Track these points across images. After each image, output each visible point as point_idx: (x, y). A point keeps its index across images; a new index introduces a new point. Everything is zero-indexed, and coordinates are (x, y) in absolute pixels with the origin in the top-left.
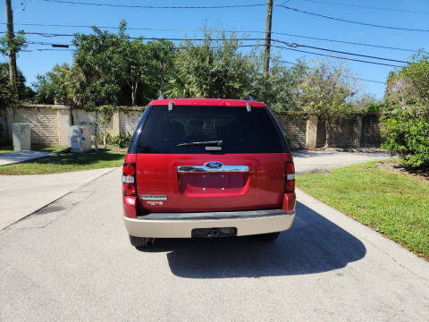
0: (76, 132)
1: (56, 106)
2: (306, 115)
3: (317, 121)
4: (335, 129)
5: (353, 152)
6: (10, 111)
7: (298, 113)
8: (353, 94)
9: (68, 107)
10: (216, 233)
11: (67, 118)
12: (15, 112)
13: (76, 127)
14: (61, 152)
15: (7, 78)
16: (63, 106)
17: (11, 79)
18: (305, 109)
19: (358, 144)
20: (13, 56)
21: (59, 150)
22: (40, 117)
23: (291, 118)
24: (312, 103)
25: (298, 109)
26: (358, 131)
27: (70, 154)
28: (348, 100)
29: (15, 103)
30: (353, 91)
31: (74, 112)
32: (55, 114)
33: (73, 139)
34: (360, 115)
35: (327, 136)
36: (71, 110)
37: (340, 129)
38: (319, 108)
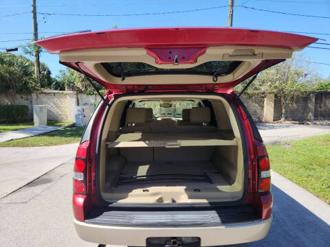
0: (79, 111)
1: (67, 91)
2: (264, 93)
3: (274, 98)
4: (290, 105)
5: (308, 124)
6: (34, 96)
7: (257, 92)
8: (306, 75)
9: (75, 92)
10: (174, 243)
11: (74, 100)
12: (38, 97)
13: (80, 108)
14: (68, 127)
15: (33, 72)
16: (71, 92)
17: (35, 72)
18: (263, 89)
19: (312, 118)
20: (37, 56)
21: (67, 125)
22: (55, 100)
23: (250, 96)
24: (269, 83)
25: (256, 89)
26: (311, 106)
27: (74, 128)
28: (302, 80)
29: (38, 90)
30: (306, 72)
31: (79, 96)
32: (66, 98)
33: (77, 117)
34: (313, 92)
35: (284, 111)
36: (77, 94)
37: (295, 105)
38: (276, 87)
